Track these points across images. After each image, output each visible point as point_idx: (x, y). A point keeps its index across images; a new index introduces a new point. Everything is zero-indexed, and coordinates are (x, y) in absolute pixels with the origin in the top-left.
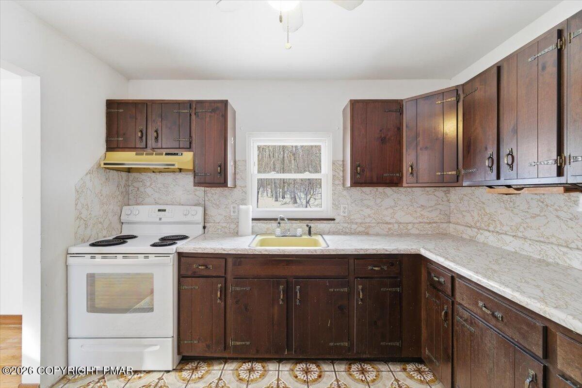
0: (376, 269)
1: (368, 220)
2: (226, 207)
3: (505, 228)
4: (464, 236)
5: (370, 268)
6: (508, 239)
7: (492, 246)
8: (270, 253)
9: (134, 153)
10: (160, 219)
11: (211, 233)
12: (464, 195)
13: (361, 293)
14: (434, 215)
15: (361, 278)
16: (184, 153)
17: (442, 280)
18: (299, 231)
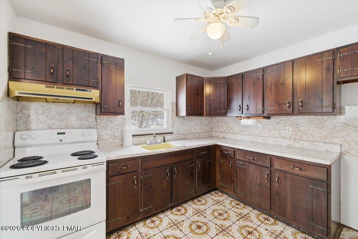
0: (204, 153)
1: (186, 132)
2: (111, 129)
3: (237, 132)
4: (220, 136)
5: (202, 153)
6: (238, 136)
7: (232, 139)
8: (163, 153)
9: (44, 86)
10: (61, 141)
11: (101, 147)
12: (219, 120)
13: (199, 165)
14: (207, 129)
15: (199, 158)
16: (92, 90)
17: (229, 153)
18: (159, 141)
